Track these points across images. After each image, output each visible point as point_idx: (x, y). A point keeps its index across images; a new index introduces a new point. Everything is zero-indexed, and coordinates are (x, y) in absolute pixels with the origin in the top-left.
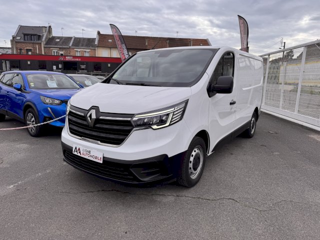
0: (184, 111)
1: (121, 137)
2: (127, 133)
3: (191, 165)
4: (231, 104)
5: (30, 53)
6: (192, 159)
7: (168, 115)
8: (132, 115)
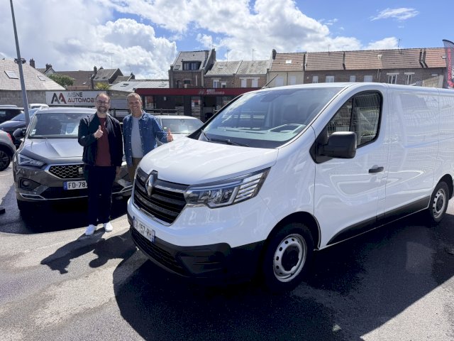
0: (260, 185)
1: (172, 214)
2: (179, 209)
3: (278, 263)
4: (371, 171)
5: (186, 86)
6: (279, 254)
7: (233, 189)
8: (185, 187)
